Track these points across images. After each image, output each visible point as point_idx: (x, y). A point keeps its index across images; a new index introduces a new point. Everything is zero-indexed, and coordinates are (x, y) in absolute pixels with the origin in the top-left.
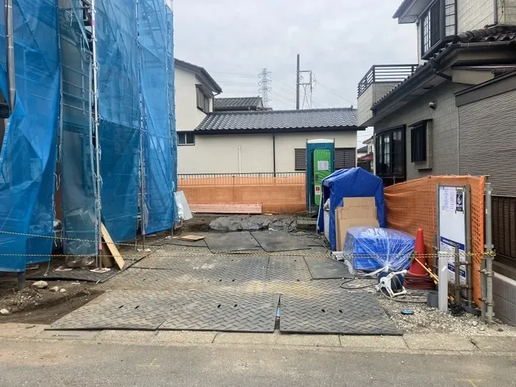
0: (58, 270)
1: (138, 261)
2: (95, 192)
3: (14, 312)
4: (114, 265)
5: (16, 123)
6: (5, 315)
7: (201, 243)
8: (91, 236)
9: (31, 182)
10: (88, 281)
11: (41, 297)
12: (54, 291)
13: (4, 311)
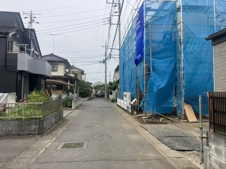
0: (176, 118)
9: (154, 92)
13: (145, 121)
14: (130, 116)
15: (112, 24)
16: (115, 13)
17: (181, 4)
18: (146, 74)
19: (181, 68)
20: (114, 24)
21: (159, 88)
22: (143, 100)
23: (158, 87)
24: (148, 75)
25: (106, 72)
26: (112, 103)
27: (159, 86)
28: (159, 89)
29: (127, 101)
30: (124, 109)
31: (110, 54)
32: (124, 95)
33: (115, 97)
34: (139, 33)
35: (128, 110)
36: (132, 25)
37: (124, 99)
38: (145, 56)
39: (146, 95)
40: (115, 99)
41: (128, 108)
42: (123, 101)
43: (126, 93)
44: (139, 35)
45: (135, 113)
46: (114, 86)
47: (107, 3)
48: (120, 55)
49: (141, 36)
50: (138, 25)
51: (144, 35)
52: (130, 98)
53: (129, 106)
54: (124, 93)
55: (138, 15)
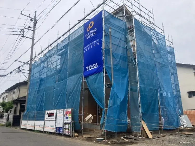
0: (130, 136)
1: (158, 138)
2: (139, 110)
3: (112, 144)
4: (148, 137)
5: (113, 88)
6: (110, 144)
7: (191, 136)
8: (138, 125)
9: (117, 105)
10: (137, 140)
11: (120, 141)
12: (125, 140)
14: (71, 139)
17: (134, 24)
18: (106, 84)
20: (27, 37)
21: (121, 101)
22: (103, 116)
29: (56, 121)
30: (45, 132)
31: (19, 68)
32: (46, 114)
33: (11, 119)
34: (93, 41)
35: (60, 132)
36: (68, 36)
37: (46, 120)
38: (105, 64)
39: (106, 110)
40: (12, 122)
41: (59, 130)
42: (43, 121)
43: (54, 111)
44: (94, 43)
45: (76, 134)
46: (8, 107)
47: (21, 14)
48: (30, 70)
49: (98, 44)
50: (91, 33)
51: (104, 43)
52: (70, 115)
53: (63, 126)
54: (47, 112)
55: (92, 24)
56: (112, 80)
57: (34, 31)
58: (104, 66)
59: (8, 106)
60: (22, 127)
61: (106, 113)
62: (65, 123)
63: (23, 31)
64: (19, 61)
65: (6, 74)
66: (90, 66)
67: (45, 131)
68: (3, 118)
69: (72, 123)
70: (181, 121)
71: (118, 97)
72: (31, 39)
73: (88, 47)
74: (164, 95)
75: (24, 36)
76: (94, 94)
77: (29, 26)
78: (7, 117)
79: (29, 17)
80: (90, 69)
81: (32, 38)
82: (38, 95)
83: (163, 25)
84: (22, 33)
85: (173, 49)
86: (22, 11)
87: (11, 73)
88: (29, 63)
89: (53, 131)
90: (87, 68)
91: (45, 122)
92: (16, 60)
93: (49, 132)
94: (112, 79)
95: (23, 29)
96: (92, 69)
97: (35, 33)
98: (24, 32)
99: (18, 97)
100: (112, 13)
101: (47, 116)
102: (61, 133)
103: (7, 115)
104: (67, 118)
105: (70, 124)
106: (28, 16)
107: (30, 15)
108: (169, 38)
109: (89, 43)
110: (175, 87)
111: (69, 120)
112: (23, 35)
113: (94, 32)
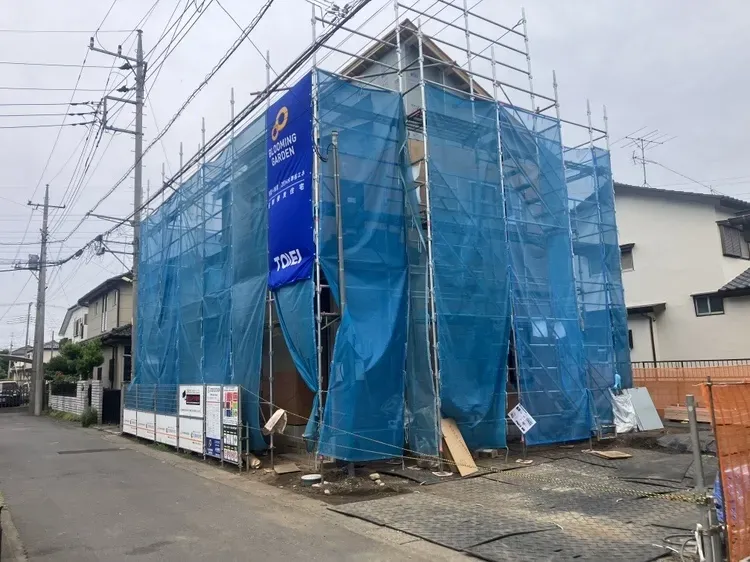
0: (411, 468)
1: (497, 471)
2: (434, 390)
5: (344, 330)
9: (354, 380)
12: (376, 483)
13: (327, 491)
14: (238, 475)
15: (111, 128)
16: (120, 90)
17: (424, 106)
18: (324, 317)
19: (427, 302)
20: (116, 130)
21: (370, 367)
22: (314, 413)
23: (367, 362)
24: (329, 321)
25: (41, 304)
26: (86, 430)
27: (369, 360)
28: (370, 370)
29: (204, 419)
30: (181, 451)
31: (100, 238)
32: (181, 395)
33: (97, 403)
34: (289, 176)
35: (214, 452)
36: (230, 144)
37: (181, 413)
38: (319, 255)
39: (324, 395)
40: (99, 411)
41: (213, 447)
42: (175, 418)
43: (197, 389)
44: (291, 183)
45: (256, 462)
46: (86, 360)
47: (92, 47)
48: (137, 243)
49: (302, 187)
50: (283, 149)
51: (316, 184)
52: (235, 407)
53: (222, 438)
54: (183, 389)
55: (283, 115)
56: (342, 303)
57: (139, 104)
58: (317, 260)
59: (85, 357)
60: (127, 429)
61: (323, 405)
62: (226, 429)
63: (102, 107)
64: (98, 216)
65: (65, 258)
66: (282, 256)
67: (180, 446)
68: (75, 396)
69: (240, 429)
70: (618, 410)
71: (356, 356)
72: (133, 133)
73: (278, 195)
74: (536, 333)
75: (108, 128)
76: (293, 346)
77: (124, 87)
78: (85, 394)
79: (119, 55)
80: (284, 267)
81: (134, 129)
82: (163, 332)
83: (555, 80)
84: (101, 117)
85: (608, 154)
86: (92, 39)
87: (79, 253)
88: (132, 219)
89: (199, 448)
90: (276, 259)
91: (181, 419)
92: (88, 214)
93: (188, 450)
94: (340, 301)
95: (100, 103)
96: (287, 265)
97: (144, 110)
98: (106, 113)
99: (115, 326)
100: (343, 72)
101: (182, 401)
102: (217, 456)
103: (86, 389)
104: (229, 414)
105: (235, 432)
106: (116, 52)
107: (120, 47)
108: (589, 118)
109: (278, 181)
110: (604, 293)
111: (234, 420)
112: (104, 122)
113: (290, 146)
